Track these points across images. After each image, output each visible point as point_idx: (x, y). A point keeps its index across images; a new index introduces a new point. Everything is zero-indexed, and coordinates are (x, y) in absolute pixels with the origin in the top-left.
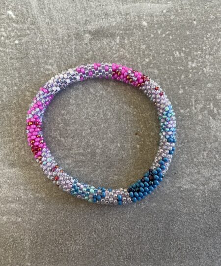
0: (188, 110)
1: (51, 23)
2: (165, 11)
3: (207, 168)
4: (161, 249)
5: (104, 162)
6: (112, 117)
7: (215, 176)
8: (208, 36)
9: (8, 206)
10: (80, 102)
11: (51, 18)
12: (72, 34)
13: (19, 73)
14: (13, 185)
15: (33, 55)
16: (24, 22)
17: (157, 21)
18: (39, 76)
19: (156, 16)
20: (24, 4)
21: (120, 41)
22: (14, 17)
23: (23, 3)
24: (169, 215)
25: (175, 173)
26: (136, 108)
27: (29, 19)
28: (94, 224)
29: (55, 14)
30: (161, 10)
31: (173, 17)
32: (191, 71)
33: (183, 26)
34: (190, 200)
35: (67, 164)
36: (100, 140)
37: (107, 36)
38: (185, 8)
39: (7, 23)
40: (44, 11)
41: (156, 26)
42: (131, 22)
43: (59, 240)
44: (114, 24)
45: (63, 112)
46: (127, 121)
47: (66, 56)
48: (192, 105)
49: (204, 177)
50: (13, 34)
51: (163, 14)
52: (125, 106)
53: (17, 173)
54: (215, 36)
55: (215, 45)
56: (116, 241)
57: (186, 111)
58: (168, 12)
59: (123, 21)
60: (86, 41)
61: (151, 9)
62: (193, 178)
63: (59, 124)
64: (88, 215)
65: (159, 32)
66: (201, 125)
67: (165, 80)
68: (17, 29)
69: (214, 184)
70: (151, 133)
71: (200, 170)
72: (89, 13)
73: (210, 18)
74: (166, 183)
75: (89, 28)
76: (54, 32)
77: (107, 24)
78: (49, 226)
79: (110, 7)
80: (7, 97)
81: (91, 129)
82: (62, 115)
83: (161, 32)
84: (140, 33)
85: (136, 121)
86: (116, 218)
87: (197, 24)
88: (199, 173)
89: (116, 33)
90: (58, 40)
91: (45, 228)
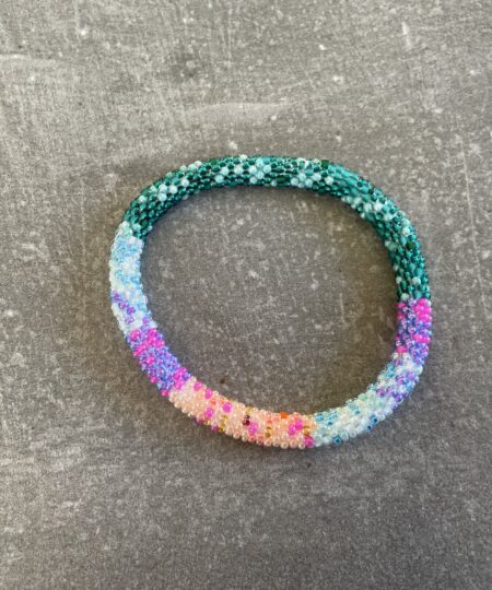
0: (332, 323)
1: (33, 154)
2: (274, 118)
5: (152, 449)
7: (396, 465)
8: (367, 165)
10: (98, 319)
11: (33, 144)
12: (78, 174)
17: (259, 139)
18: (9, 266)
19: (257, 129)
24: (299, 560)
25: (309, 465)
26: (221, 324)
29: (41, 133)
30: (266, 117)
31: (293, 130)
32: (333, 240)
34: (343, 522)
35: (71, 457)
36: (143, 399)
38: (315, 109)
40: (19, 129)
41: (257, 149)
44: (169, 148)
46: (202, 354)
47: (66, 222)
48: (340, 314)
49: (371, 467)
51: (270, 124)
52: (196, 322)
54: (381, 164)
57: (328, 327)
59: (187, 142)
60: (109, 188)
61: (245, 114)
62: (349, 474)
63: (52, 368)
66: (361, 356)
67: (280, 262)
69: (395, 484)
70: (255, 378)
71: (364, 454)
73: (370, 127)
74: (290, 487)
75: (116, 159)
76: (40, 172)
77: (153, 151)
81: (122, 377)
85: (220, 352)
86: (182, 573)
87: (343, 141)
88: (360, 460)
90: (48, 188)
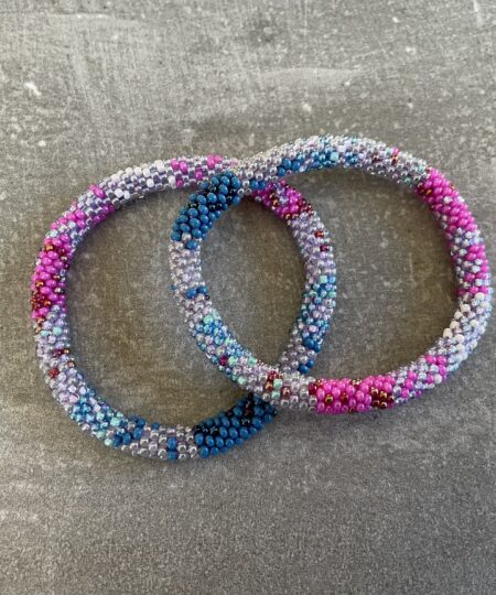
3: (445, 405)
4: (346, 586)
6: (239, 295)
9: (11, 487)
13: (45, 206)
14: (24, 441)
15: (75, 171)
16: (59, 105)
20: (61, 69)
21: (256, 143)
22: (38, 94)
23: (57, 67)
27: (69, 99)
28: (197, 527)
33: (388, 111)
37: (230, 132)
39: (24, 107)
42: (279, 105)
43: (120, 563)
45: (135, 285)
50: (34, 128)
53: (34, 414)
55: (453, 150)
56: (246, 566)
58: (354, 84)
64: (185, 507)
65: (337, 124)
68: (45, 119)
72: (192, 86)
78: (98, 533)
79: (236, 75)
80: (18, 254)
82: (133, 292)
83: (340, 125)
84: (297, 126)
89: (247, 126)
91: (91, 537)
